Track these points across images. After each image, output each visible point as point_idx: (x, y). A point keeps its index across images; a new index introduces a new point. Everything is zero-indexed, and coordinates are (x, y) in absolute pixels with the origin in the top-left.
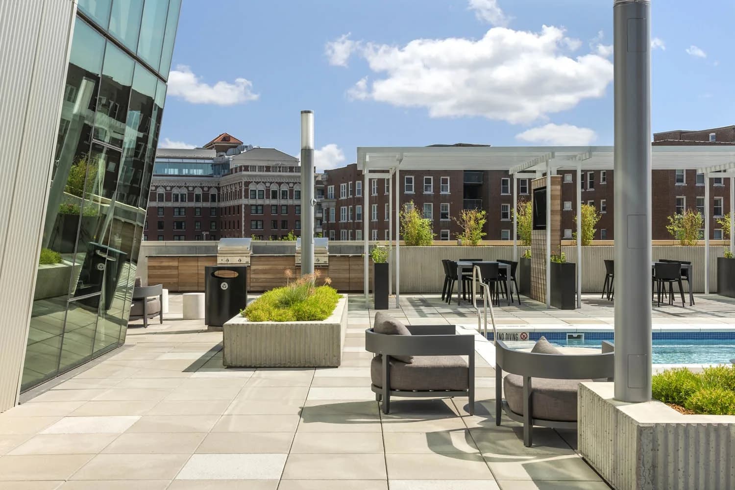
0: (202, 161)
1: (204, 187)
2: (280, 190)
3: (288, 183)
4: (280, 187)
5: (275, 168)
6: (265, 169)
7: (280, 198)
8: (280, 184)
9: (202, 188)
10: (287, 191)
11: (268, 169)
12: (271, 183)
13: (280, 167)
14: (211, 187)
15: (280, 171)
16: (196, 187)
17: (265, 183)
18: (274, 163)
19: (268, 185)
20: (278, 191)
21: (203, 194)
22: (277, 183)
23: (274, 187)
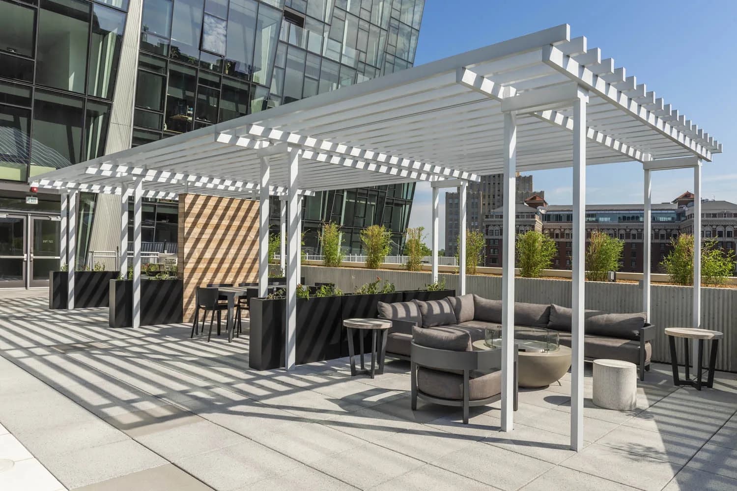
0: (666, 212)
1: (667, 229)
2: (725, 231)
3: (733, 226)
4: (725, 228)
5: (720, 215)
6: (712, 215)
7: (725, 236)
8: (725, 226)
9: (666, 230)
10: (732, 231)
11: (714, 215)
12: (717, 226)
13: (725, 214)
14: (673, 229)
15: (725, 217)
16: (661, 229)
17: (712, 226)
18: (720, 211)
19: (714, 227)
20: (724, 232)
21: (666, 234)
22: (722, 225)
23: (720, 229)
